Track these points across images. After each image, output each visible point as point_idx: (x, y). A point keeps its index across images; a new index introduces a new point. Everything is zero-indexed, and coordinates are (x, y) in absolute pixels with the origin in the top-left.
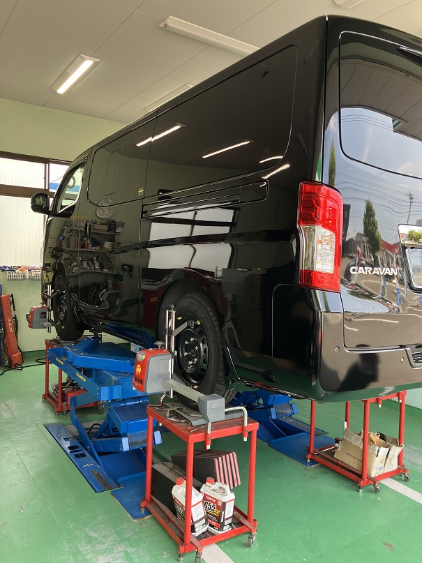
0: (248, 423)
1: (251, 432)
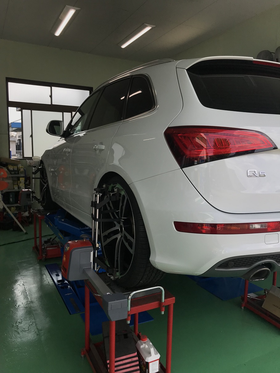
0: (165, 299)
1: (169, 306)
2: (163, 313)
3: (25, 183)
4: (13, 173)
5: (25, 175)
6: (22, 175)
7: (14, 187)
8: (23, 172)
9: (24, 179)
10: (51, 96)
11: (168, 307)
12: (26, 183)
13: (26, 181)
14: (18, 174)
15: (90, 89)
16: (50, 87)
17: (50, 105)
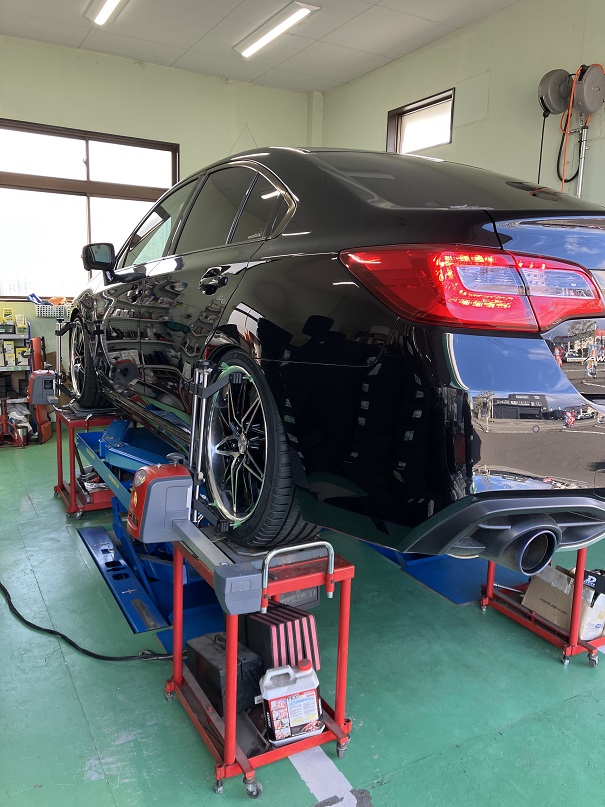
1: (342, 582)
2: (331, 595)
4: (3, 331)
5: (29, 336)
6: (22, 336)
8: (25, 329)
10: (87, 163)
11: (340, 585)
14: (14, 333)
15: (174, 149)
16: (83, 142)
17: (85, 182)
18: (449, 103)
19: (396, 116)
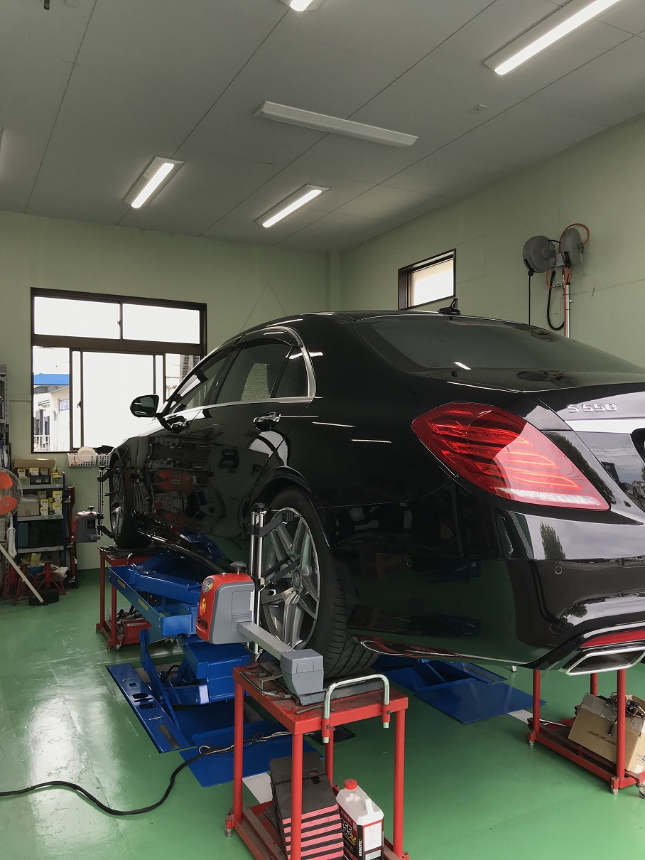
3: (63, 502)
4: (39, 481)
5: (64, 485)
6: (58, 486)
7: (41, 511)
8: (59, 478)
9: (61, 492)
10: (121, 323)
12: (65, 502)
13: (64, 497)
14: (49, 483)
15: (202, 308)
16: (119, 305)
17: (118, 340)
18: (451, 262)
19: (406, 275)
